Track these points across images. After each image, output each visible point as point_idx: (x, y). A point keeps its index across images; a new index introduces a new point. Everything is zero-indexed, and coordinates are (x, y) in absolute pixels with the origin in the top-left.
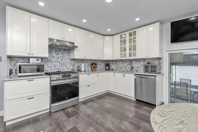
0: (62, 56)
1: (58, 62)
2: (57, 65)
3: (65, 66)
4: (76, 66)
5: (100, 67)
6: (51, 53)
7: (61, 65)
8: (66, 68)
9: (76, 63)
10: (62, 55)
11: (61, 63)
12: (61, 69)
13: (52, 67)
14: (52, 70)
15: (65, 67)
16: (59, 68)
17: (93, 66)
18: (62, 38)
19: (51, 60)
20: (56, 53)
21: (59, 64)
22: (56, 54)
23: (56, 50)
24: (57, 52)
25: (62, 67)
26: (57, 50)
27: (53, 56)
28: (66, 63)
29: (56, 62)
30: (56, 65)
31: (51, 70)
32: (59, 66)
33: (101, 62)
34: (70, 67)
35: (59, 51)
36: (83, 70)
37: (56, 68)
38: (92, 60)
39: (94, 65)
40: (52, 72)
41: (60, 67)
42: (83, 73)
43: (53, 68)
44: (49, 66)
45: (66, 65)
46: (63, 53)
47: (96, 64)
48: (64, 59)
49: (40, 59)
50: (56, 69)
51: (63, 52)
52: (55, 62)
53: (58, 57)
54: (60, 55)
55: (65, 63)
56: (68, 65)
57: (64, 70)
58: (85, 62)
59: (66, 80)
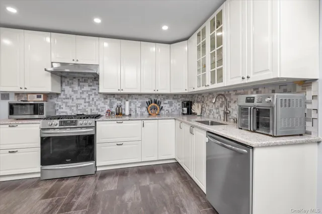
0: (90, 90)
1: (83, 99)
2: (81, 104)
3: (95, 105)
4: (115, 106)
5: (172, 108)
6: (72, 85)
7: (87, 104)
8: (97, 109)
9: (116, 100)
10: (90, 88)
11: (87, 100)
12: (87, 111)
13: (72, 106)
14: (73, 112)
15: (95, 108)
16: (85, 110)
17: (150, 106)
18: (73, 60)
19: (71, 97)
20: (79, 85)
21: (85, 102)
22: (79, 87)
23: (79, 80)
24: (81, 84)
25: (90, 108)
26: (81, 80)
27: (74, 89)
28: (97, 100)
29: (79, 99)
30: (79, 104)
31: (71, 112)
32: (85, 106)
33: (173, 99)
34: (103, 107)
35: (85, 81)
36: (127, 113)
37: (79, 108)
38: (151, 94)
39: (153, 104)
40: (73, 114)
41: (87, 107)
42: (127, 118)
43: (75, 109)
44: (68, 106)
45: (97, 104)
46: (91, 84)
47: (159, 103)
48: (93, 95)
49: (42, 95)
50: (79, 110)
51: (91, 82)
52: (77, 99)
53: (83, 91)
54: (86, 88)
55: (95, 100)
56: (99, 104)
57: (93, 111)
58: (136, 99)
59: (67, 129)
